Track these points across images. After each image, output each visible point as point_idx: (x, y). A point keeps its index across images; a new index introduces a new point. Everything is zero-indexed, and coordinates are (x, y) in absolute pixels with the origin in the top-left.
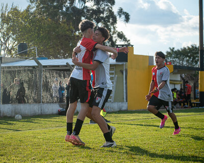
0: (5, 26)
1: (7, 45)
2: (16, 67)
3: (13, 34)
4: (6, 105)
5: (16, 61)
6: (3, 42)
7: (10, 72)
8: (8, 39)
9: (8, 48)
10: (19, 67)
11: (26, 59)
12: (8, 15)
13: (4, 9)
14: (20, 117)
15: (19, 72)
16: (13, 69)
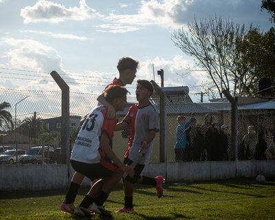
0: (241, 55)
1: (244, 81)
2: (258, 110)
3: (252, 66)
4: (244, 162)
5: (257, 103)
6: (239, 76)
7: (249, 118)
8: (245, 72)
9: (244, 85)
10: (262, 110)
11: (270, 99)
12: (245, 41)
13: (240, 32)
14: (263, 178)
15: (262, 117)
16: (253, 114)
